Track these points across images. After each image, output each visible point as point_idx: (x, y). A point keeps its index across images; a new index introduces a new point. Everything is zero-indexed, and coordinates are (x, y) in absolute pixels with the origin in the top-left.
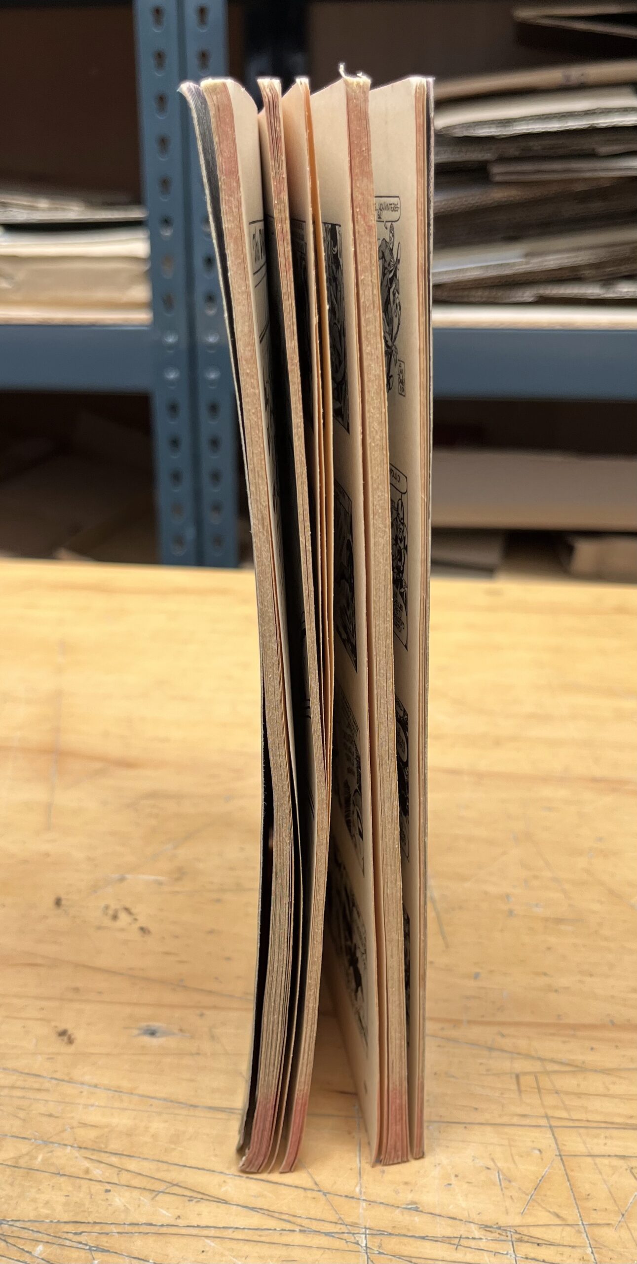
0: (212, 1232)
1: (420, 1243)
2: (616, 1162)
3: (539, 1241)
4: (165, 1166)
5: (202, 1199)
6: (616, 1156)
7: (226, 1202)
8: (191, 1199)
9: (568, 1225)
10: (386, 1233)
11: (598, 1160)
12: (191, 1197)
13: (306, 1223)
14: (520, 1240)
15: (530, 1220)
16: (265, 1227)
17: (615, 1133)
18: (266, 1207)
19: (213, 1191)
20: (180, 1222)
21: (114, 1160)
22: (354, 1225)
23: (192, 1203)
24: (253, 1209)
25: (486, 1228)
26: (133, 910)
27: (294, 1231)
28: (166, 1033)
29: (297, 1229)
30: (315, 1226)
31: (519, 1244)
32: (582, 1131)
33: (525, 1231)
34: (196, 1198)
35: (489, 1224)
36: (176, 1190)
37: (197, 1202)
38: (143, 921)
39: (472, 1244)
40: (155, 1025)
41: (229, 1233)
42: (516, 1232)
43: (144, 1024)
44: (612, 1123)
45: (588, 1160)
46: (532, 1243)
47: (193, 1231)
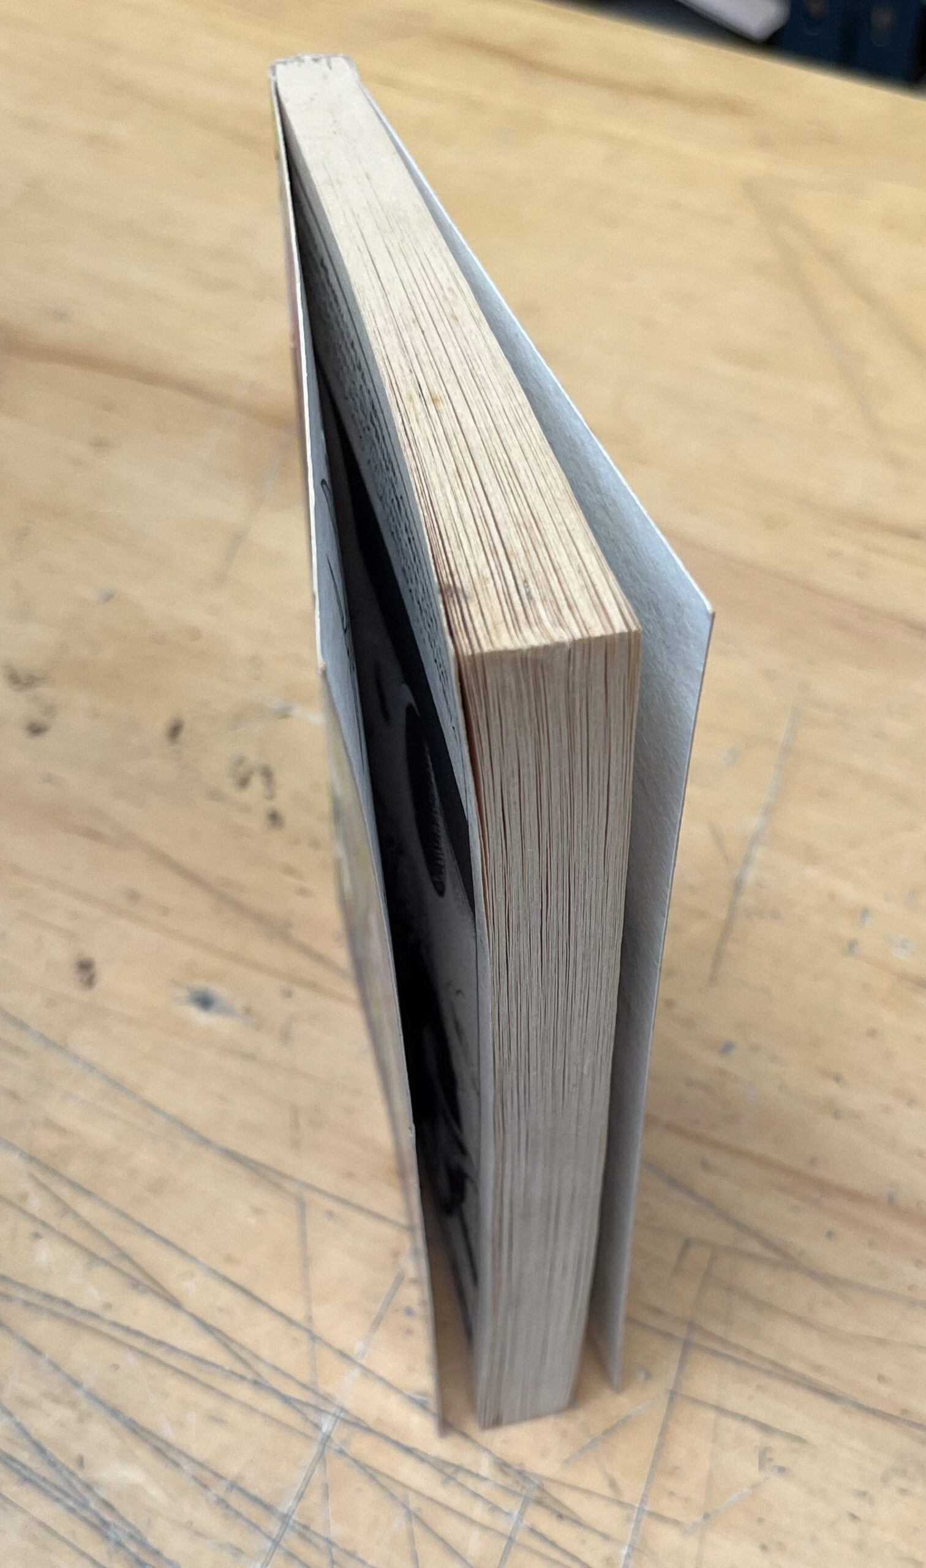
0: (138, 1343)
1: (400, 1456)
2: (747, 1430)
3: (563, 1512)
5: (149, 1288)
6: (755, 1422)
7: (177, 1306)
8: (136, 1284)
9: (619, 1503)
10: (363, 1426)
12: (136, 1281)
13: (265, 1372)
14: (539, 1502)
15: (571, 1477)
16: (211, 1360)
18: (225, 1330)
19: (172, 1283)
20: (108, 1315)
21: (65, 1192)
22: (327, 1398)
23: (134, 1291)
24: (207, 1327)
25: (503, 1466)
26: (277, 777)
27: (242, 1378)
28: (227, 1011)
29: (250, 1376)
30: (276, 1382)
31: (533, 1505)
33: (553, 1490)
34: (143, 1285)
35: (509, 1460)
36: (122, 1264)
38: (282, 802)
39: (471, 1483)
40: (218, 990)
41: (158, 1353)
42: (541, 1488)
43: (200, 984)
45: (711, 1415)
46: (554, 1511)
47: (117, 1334)
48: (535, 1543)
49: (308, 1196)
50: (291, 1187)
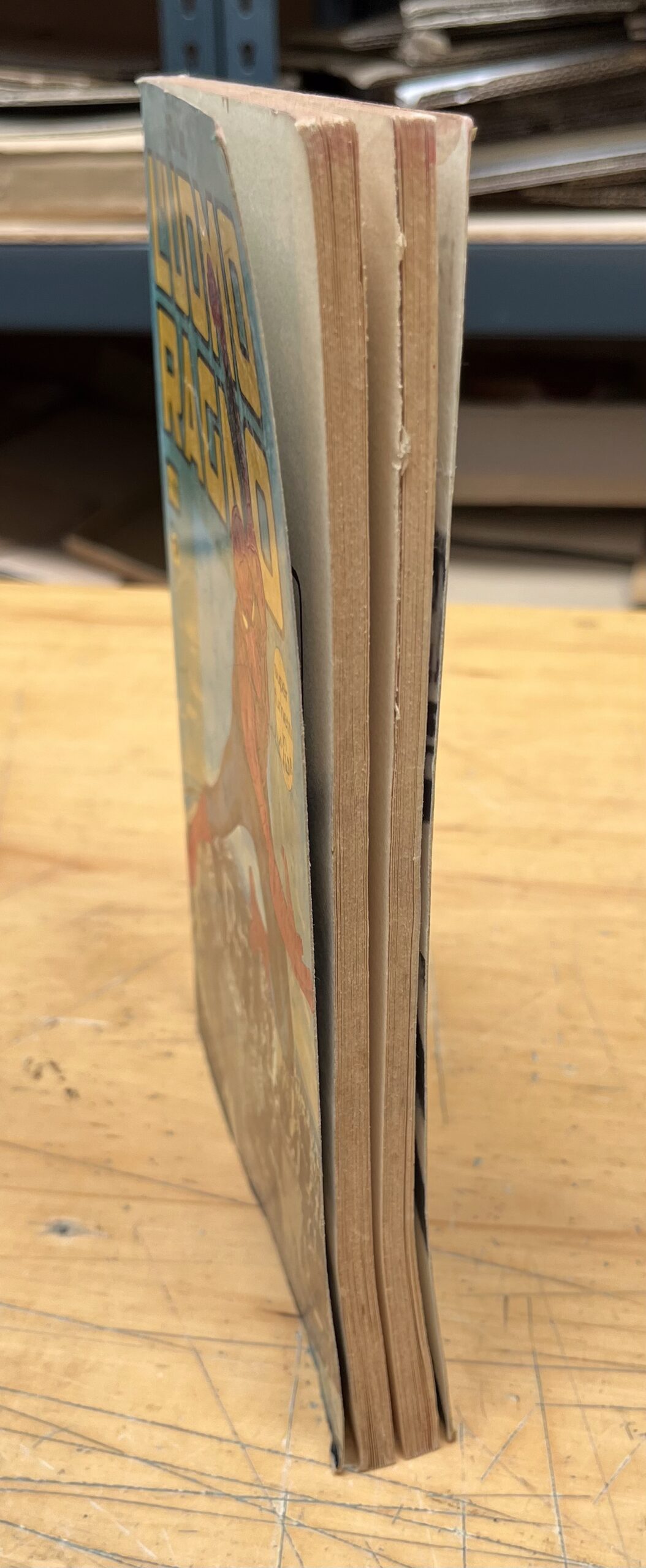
0: (99, 1492)
1: (350, 1513)
2: (609, 1415)
3: (498, 1516)
4: (54, 1405)
5: (94, 1448)
6: (612, 1407)
7: (121, 1454)
8: (80, 1448)
9: (537, 1496)
10: (310, 1499)
11: (589, 1412)
12: (80, 1445)
13: (214, 1482)
14: (474, 1514)
15: (489, 1487)
16: (165, 1487)
17: (615, 1376)
18: (169, 1461)
19: (109, 1439)
20: (64, 1478)
22: (273, 1488)
23: (81, 1454)
24: (153, 1463)
25: (435, 1496)
26: (62, 1066)
27: (198, 1493)
28: (79, 1231)
29: (203, 1490)
30: (225, 1487)
31: (470, 1518)
32: (575, 1373)
33: (481, 1501)
34: (87, 1447)
35: (439, 1491)
36: (65, 1436)
37: (88, 1452)
38: (72, 1082)
39: (414, 1516)
40: (67, 1219)
41: (120, 1494)
42: (471, 1503)
43: (53, 1218)
44: (614, 1363)
45: (577, 1412)
46: (489, 1518)
47: (78, 1490)
48: (485, 1546)
49: (199, 1345)
50: (183, 1342)
